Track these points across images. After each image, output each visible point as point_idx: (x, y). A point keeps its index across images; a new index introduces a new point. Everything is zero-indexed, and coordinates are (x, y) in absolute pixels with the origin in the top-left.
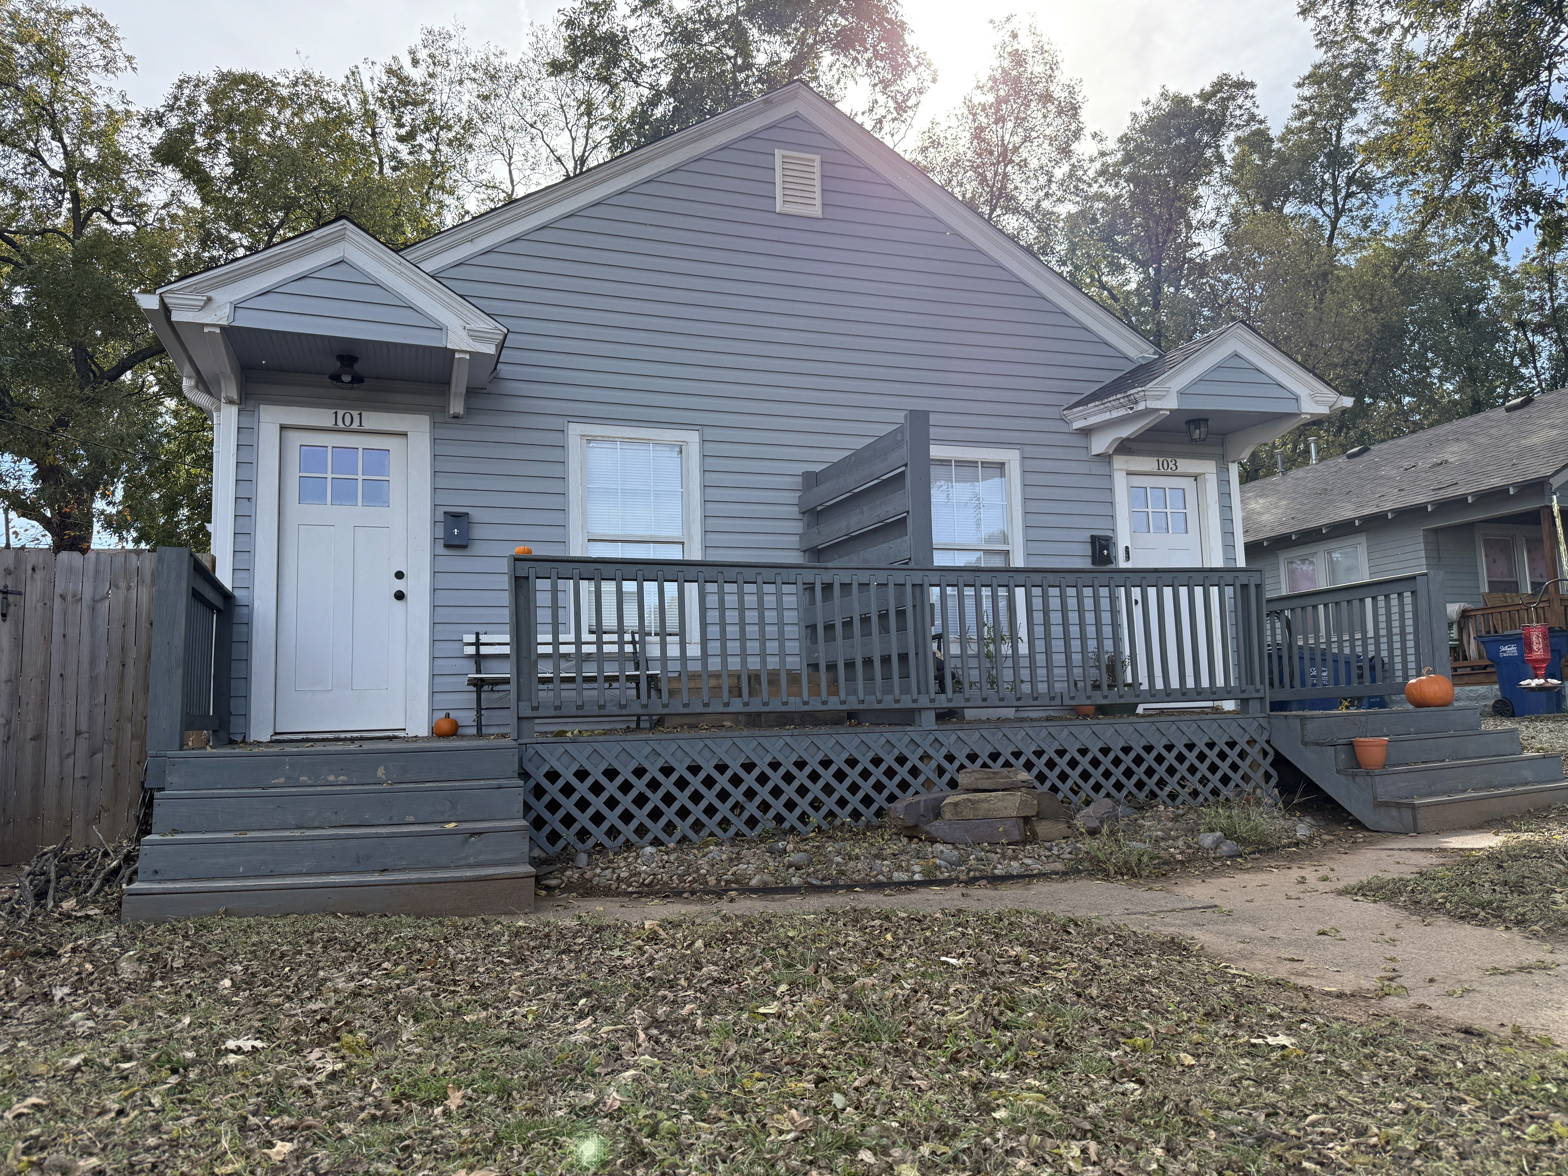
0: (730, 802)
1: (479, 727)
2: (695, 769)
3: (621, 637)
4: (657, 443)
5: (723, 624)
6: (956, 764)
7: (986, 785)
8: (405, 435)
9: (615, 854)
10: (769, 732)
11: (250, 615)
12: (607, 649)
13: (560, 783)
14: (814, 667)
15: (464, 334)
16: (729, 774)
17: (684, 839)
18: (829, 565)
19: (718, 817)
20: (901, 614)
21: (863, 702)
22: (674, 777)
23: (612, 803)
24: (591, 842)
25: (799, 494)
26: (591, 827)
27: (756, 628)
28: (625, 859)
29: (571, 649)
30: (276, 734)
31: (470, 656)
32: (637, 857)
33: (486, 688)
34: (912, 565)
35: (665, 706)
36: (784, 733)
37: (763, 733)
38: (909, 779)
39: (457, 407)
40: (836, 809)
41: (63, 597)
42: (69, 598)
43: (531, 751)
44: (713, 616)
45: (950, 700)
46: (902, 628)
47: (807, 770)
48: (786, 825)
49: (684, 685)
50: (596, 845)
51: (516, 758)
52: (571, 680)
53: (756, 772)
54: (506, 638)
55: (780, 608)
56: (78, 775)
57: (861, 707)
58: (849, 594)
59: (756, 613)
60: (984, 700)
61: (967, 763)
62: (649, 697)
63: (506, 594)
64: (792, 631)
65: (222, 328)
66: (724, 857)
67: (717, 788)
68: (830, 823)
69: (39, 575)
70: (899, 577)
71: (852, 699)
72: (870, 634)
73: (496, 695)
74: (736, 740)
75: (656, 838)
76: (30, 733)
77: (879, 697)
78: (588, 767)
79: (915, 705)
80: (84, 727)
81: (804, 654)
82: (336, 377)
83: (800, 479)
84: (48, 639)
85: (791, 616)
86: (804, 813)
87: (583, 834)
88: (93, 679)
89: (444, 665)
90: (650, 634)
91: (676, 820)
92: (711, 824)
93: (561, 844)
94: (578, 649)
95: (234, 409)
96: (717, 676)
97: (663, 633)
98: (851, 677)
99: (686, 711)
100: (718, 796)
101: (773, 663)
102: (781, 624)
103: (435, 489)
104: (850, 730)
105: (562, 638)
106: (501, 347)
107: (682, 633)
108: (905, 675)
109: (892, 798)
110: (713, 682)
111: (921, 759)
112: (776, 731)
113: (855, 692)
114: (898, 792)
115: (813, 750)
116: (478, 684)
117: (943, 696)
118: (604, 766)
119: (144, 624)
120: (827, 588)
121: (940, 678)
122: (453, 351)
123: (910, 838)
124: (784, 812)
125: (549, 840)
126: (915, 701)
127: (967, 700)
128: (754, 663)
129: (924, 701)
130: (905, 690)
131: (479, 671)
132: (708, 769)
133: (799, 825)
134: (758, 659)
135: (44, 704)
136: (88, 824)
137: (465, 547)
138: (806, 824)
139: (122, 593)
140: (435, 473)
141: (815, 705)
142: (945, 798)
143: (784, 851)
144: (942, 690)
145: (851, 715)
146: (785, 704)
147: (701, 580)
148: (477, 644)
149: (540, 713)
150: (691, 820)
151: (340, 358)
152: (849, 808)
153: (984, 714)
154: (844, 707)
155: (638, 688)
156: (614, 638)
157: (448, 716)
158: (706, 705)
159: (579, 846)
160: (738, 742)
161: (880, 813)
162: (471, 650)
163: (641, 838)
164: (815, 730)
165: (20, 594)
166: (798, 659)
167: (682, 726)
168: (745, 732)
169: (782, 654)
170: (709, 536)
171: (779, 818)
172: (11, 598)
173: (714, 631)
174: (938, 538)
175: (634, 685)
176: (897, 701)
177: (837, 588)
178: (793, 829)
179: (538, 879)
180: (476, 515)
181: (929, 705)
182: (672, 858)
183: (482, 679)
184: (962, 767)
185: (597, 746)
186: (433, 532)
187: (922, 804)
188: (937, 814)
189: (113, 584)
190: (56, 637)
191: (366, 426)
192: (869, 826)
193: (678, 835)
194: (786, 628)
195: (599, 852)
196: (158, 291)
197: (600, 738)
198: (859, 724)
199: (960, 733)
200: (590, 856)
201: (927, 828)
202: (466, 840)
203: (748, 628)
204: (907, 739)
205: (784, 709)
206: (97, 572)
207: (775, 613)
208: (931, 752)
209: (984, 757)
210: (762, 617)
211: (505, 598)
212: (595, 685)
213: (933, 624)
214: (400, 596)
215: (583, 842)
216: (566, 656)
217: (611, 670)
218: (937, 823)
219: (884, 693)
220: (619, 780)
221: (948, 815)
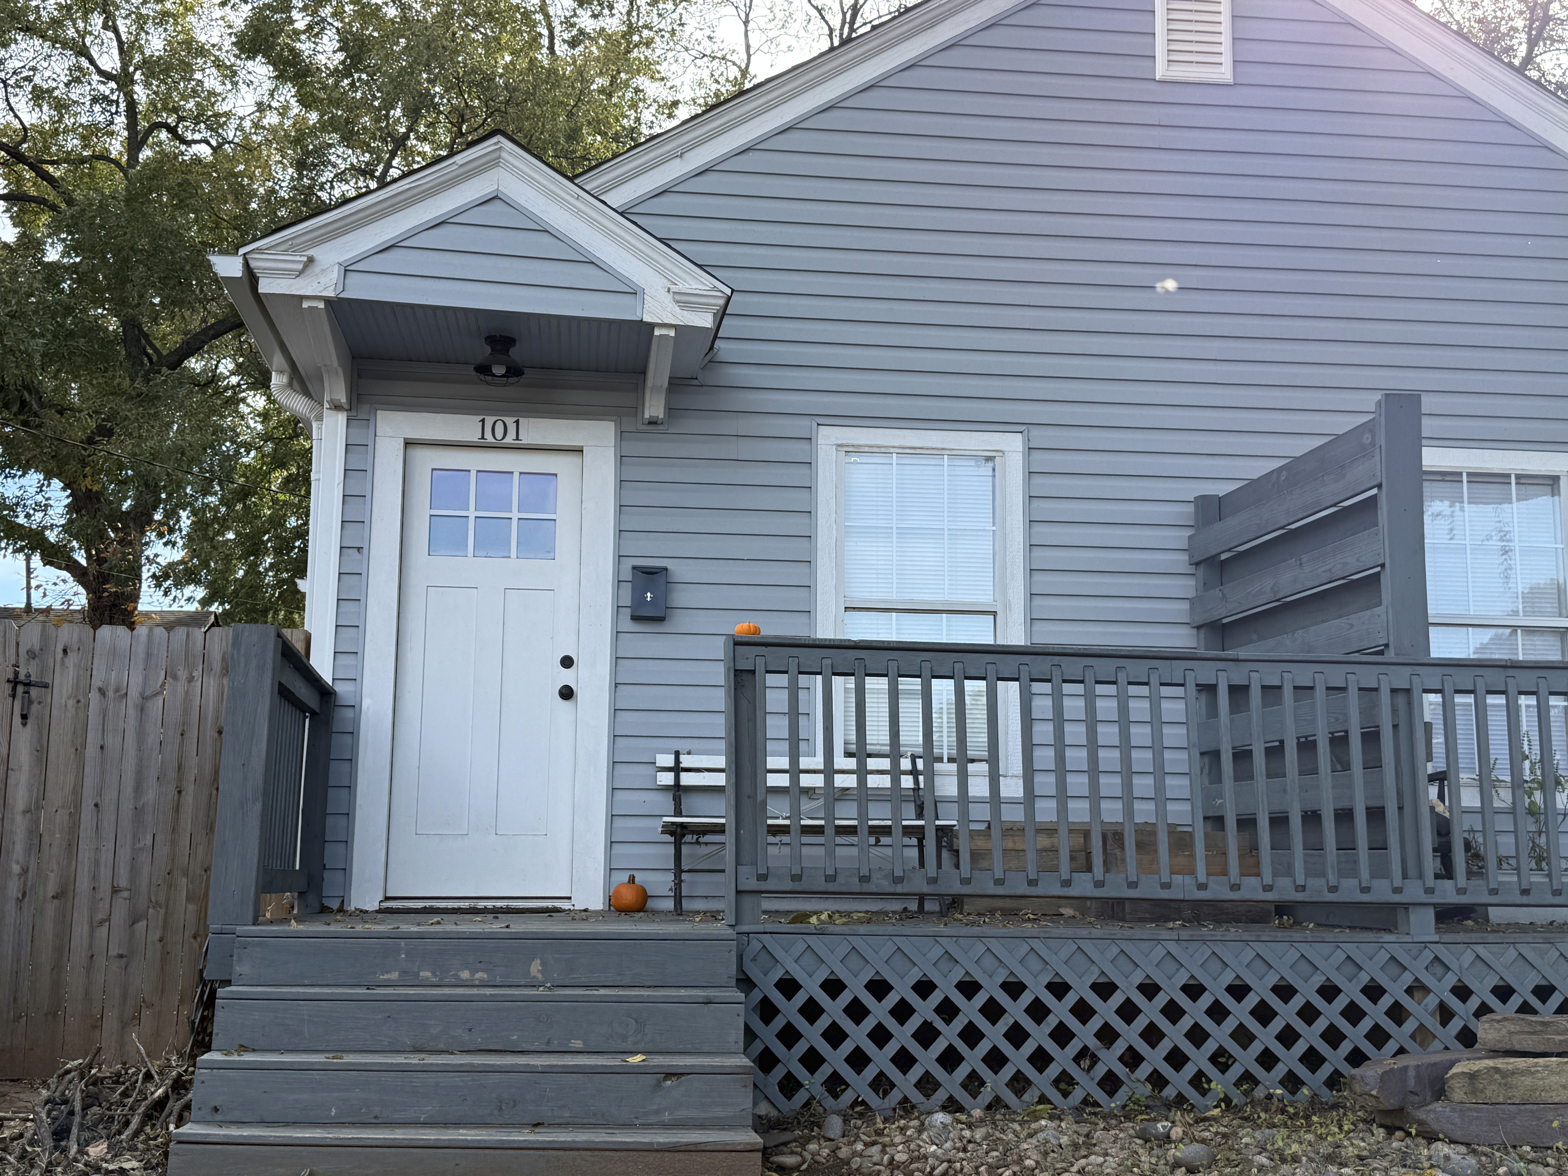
0: (1073, 1048)
1: (678, 898)
2: (1014, 989)
3: (896, 764)
4: (955, 455)
5: (1060, 745)
6: (1474, 1003)
7: (1528, 1043)
8: (579, 451)
9: (886, 1120)
10: (1138, 933)
11: (357, 721)
12: (873, 781)
13: (800, 999)
14: (1217, 821)
15: (668, 299)
16: (1071, 999)
17: (995, 1105)
18: (1242, 653)
19: (1053, 1071)
20: (1371, 737)
21: (1303, 888)
22: (980, 999)
23: (880, 1036)
24: (848, 1097)
25: (1188, 532)
26: (847, 1072)
27: (1116, 754)
28: (902, 1130)
29: (817, 781)
30: (387, 899)
31: (666, 788)
32: (921, 1130)
33: (688, 838)
34: (1391, 655)
35: (966, 881)
36: (1164, 934)
37: (1128, 933)
38: (1388, 1025)
39: (654, 407)
40: (1258, 1071)
41: (102, 691)
42: (110, 694)
43: (756, 945)
44: (1043, 732)
45: (1461, 891)
46: (1373, 764)
47: (1206, 1001)
48: (1169, 1092)
49: (996, 843)
50: (856, 1103)
51: (734, 954)
52: (817, 830)
53: (1117, 999)
54: (720, 761)
55: (1156, 722)
56: (114, 952)
57: (1300, 897)
58: (1278, 701)
59: (1115, 729)
60: (1525, 892)
61: (1493, 1002)
62: (939, 865)
63: (721, 693)
64: (1176, 760)
65: (328, 301)
66: (1064, 1140)
67: (1051, 1022)
68: (1246, 1093)
69: (73, 658)
70: (1368, 677)
71: (1284, 882)
72: (1315, 771)
73: (704, 850)
74: (1083, 944)
75: (951, 1099)
76: (51, 888)
77: (1333, 881)
78: (843, 975)
79: (1397, 898)
80: (123, 882)
81: (1199, 802)
82: (484, 369)
83: (1191, 508)
84: (79, 751)
85: (1174, 735)
86: (1200, 1074)
87: (835, 1084)
88: (138, 812)
89: (628, 801)
90: (940, 760)
91: (984, 1071)
92: (1042, 1081)
93: (801, 1097)
94: (829, 780)
95: (341, 418)
96: (1050, 831)
97: (962, 759)
98: (1281, 843)
99: (999, 890)
100: (1052, 1035)
101: (1144, 812)
102: (1158, 747)
103: (620, 533)
104: (1280, 935)
105: (805, 762)
106: (722, 315)
107: (993, 759)
108: (1379, 846)
109: (1357, 1058)
110: (1044, 841)
111: (1409, 991)
112: (1150, 930)
113: (1289, 872)
114: (1367, 1047)
115: (1216, 966)
116: (677, 832)
117: (1448, 884)
118: (867, 975)
119: (210, 732)
120: (1238, 692)
121: (1444, 852)
122: (652, 326)
123: (1391, 1130)
124: (1166, 1070)
125: (782, 1089)
126: (1397, 890)
127: (1494, 892)
128: (1112, 812)
129: (1413, 892)
130: (1380, 871)
131: (678, 813)
132: (1036, 989)
133: (1192, 1094)
134: (1119, 805)
135: (72, 847)
136: (125, 1024)
137: (660, 619)
138: (1204, 1093)
139: (181, 686)
140: (621, 507)
141: (1219, 890)
142: (1452, 1064)
143: (1167, 1138)
144: (1447, 872)
145: (1282, 909)
146: (1166, 886)
147: (1025, 677)
148: (677, 769)
149: (771, 884)
150: (1008, 1072)
151: (491, 340)
152: (1280, 1070)
153: (1523, 916)
154: (1269, 896)
155: (921, 846)
156: (885, 764)
157: (632, 880)
158: (1032, 883)
159: (829, 1102)
160: (1087, 946)
161: (1335, 1081)
162: (667, 779)
163: (928, 1096)
164: (1218, 934)
165: (46, 686)
166: (1186, 807)
167: (992, 912)
168: (1097, 932)
169: (1160, 798)
170: (1037, 601)
171: (1157, 1080)
172: (34, 692)
173: (1045, 757)
174: (1436, 607)
175: (914, 841)
176: (1366, 890)
177: (1255, 693)
178: (1180, 1100)
179: (766, 1152)
180: (679, 570)
181: (1424, 898)
182: (979, 1134)
183: (682, 825)
184: (1483, 1010)
185: (857, 942)
186: (617, 596)
187: (1411, 1073)
188: (1439, 1091)
189: (171, 674)
190: (91, 750)
191: (526, 439)
192: (1316, 1105)
193: (986, 1095)
194: (1168, 755)
195: (861, 1115)
196: (242, 251)
197: (862, 929)
198: (1297, 923)
199: (1480, 949)
200: (846, 1121)
201: (1421, 1115)
202: (658, 1085)
203: (1102, 754)
204: (1384, 956)
205: (1165, 894)
206: (148, 655)
207: (1147, 729)
208: (1427, 980)
209: (1524, 993)
210: (1125, 735)
211: (719, 699)
212: (854, 839)
213: (1429, 758)
214: (567, 693)
215: (836, 1096)
216: (809, 792)
217: (880, 816)
218: (1438, 1106)
219: (1341, 874)
220: (892, 999)
221: (1458, 1094)
